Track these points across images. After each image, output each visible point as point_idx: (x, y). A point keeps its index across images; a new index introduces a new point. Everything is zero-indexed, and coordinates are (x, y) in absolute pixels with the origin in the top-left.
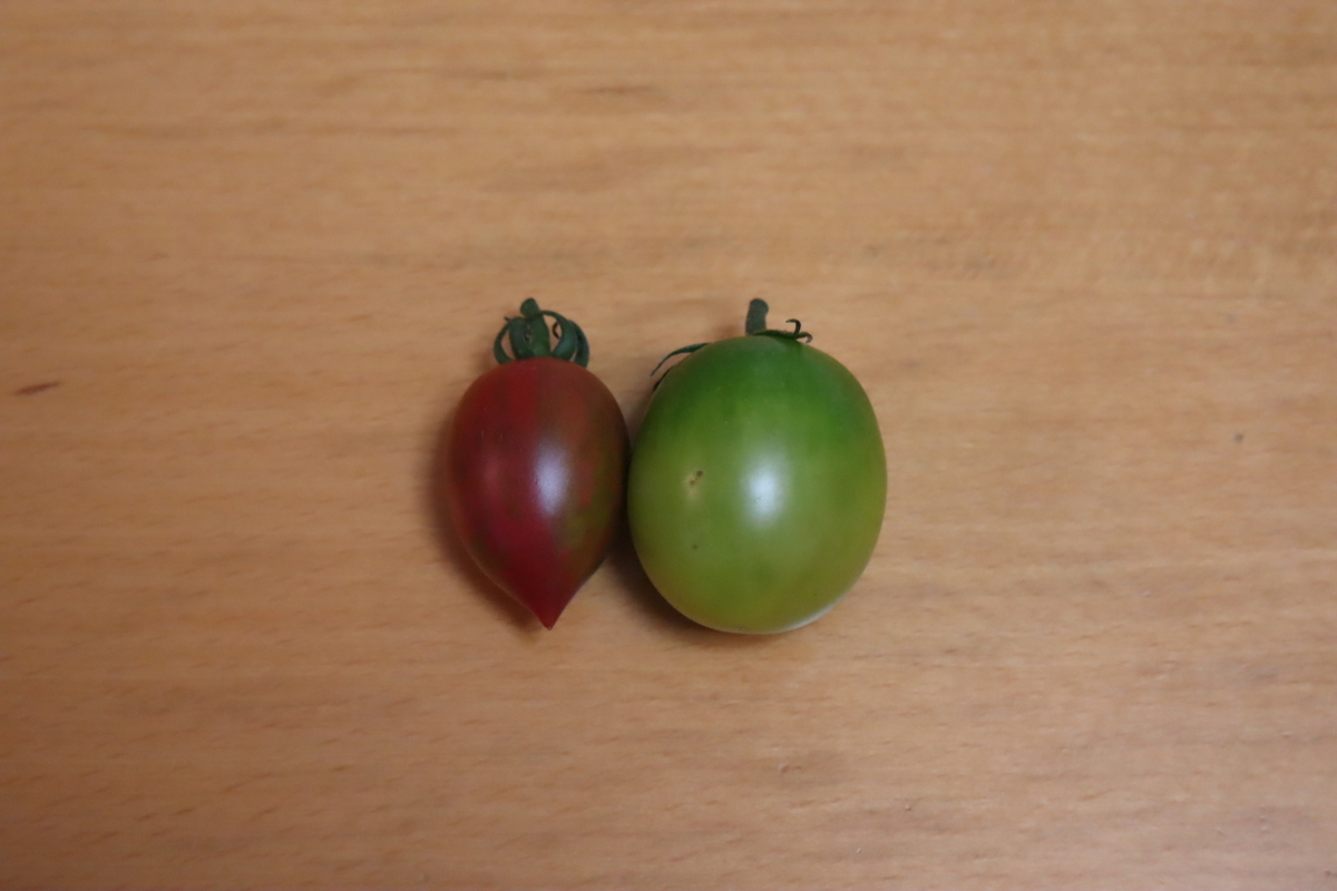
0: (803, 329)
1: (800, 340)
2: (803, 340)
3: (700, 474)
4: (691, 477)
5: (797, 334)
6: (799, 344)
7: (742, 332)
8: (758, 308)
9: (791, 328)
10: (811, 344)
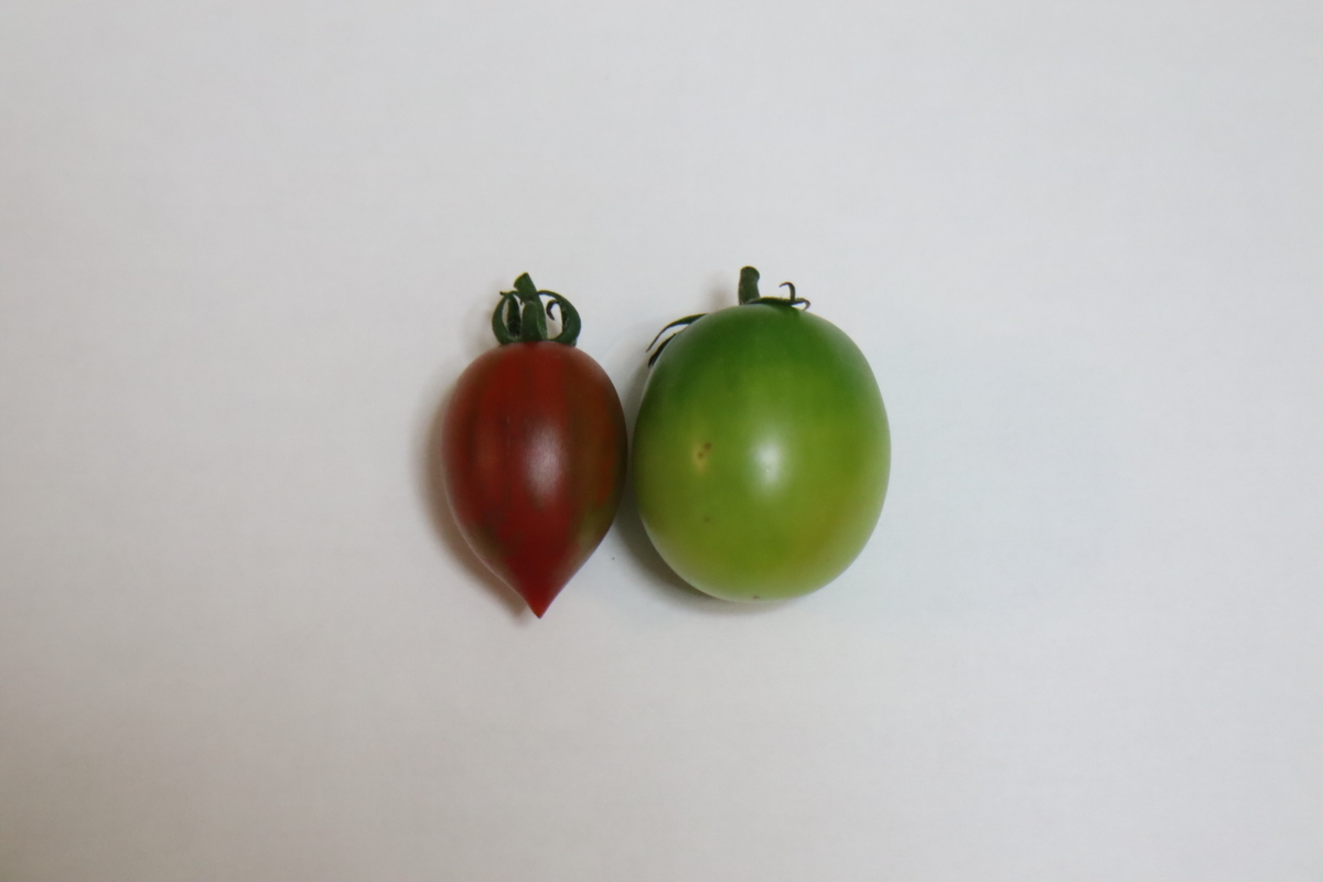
0: (798, 295)
1: (795, 306)
2: (800, 307)
3: (708, 446)
4: (696, 449)
5: (793, 300)
6: (796, 310)
7: (734, 301)
8: (749, 277)
9: (785, 294)
10: (809, 310)
